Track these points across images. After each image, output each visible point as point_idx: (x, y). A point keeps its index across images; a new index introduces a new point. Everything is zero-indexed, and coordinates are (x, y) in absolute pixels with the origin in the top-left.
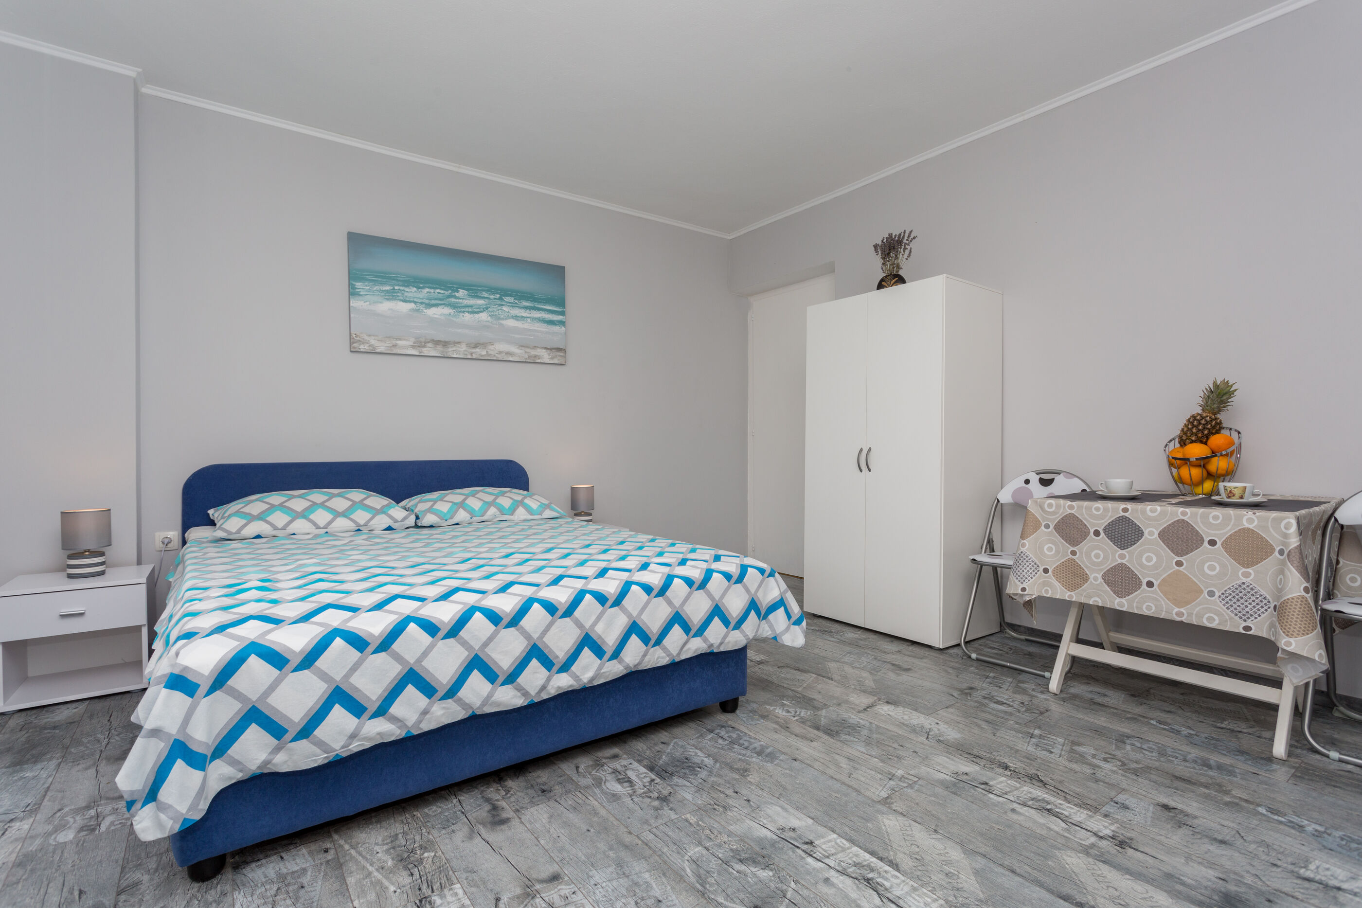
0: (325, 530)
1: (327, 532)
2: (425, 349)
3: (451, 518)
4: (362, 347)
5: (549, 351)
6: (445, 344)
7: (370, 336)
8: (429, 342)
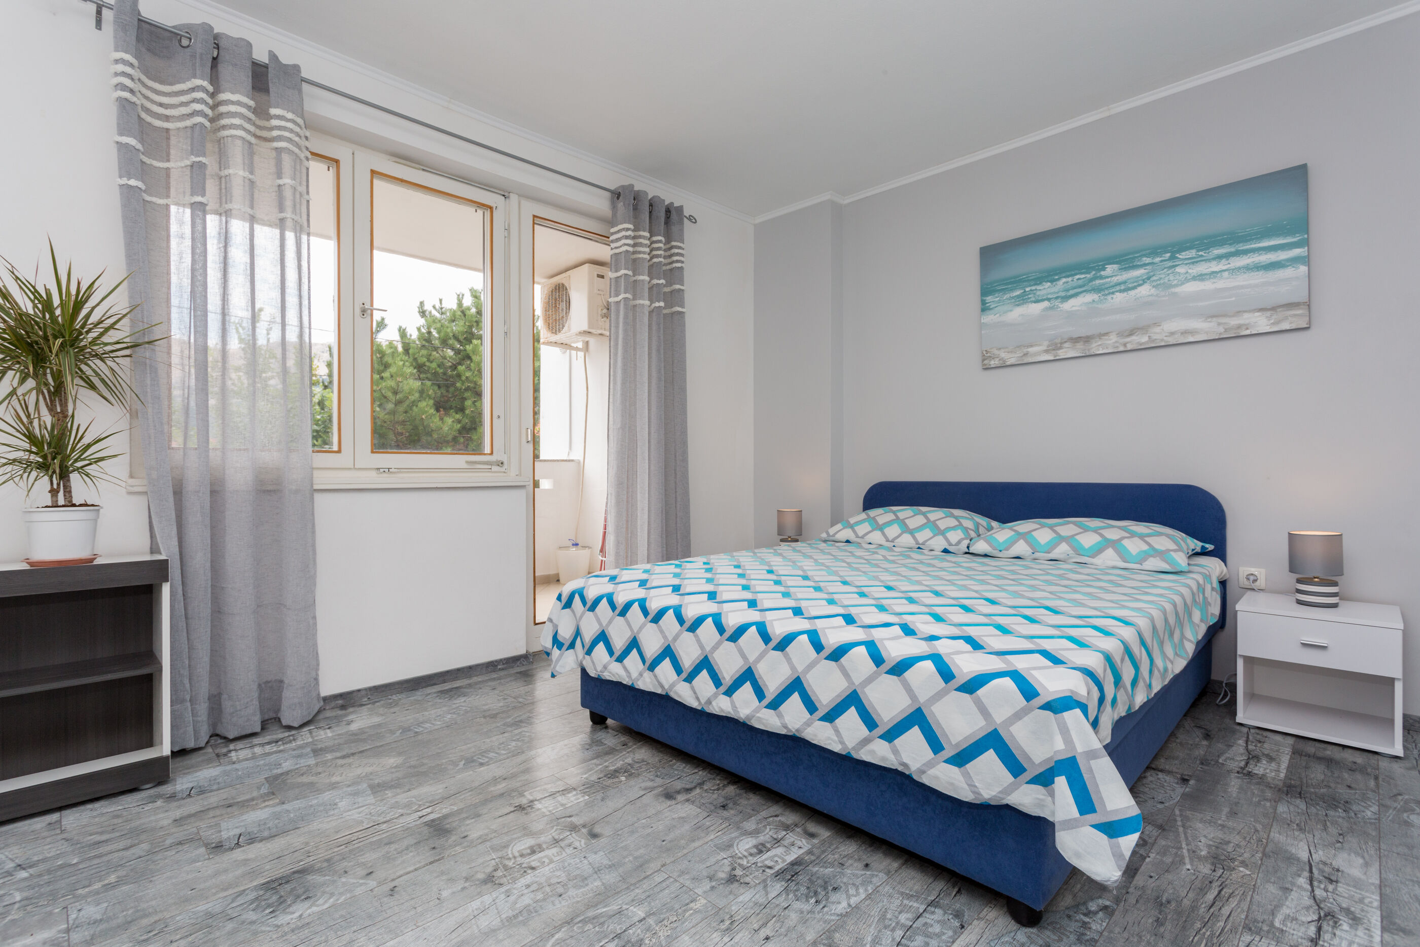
2: (1061, 351)
4: (992, 362)
7: (1000, 349)
8: (1065, 342)
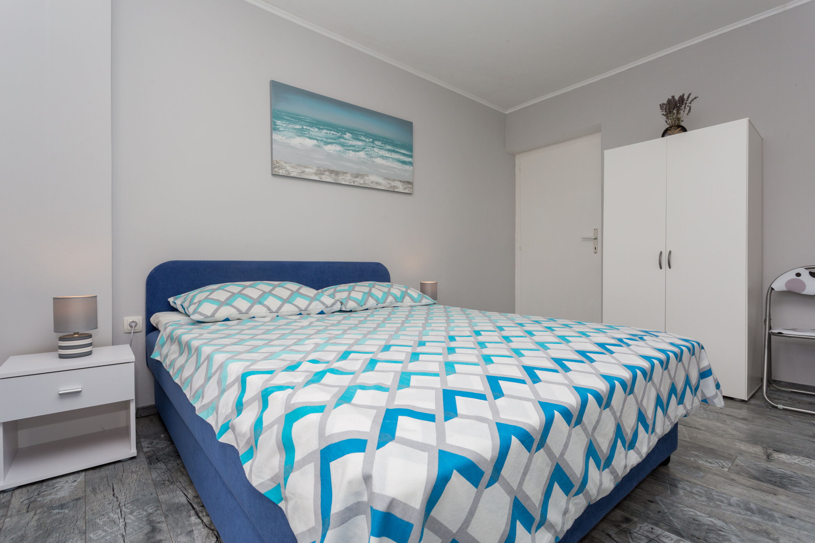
0: (277, 314)
1: (278, 316)
2: (324, 176)
3: (365, 304)
4: (281, 171)
5: (403, 184)
6: (337, 173)
7: (286, 163)
8: (326, 171)
